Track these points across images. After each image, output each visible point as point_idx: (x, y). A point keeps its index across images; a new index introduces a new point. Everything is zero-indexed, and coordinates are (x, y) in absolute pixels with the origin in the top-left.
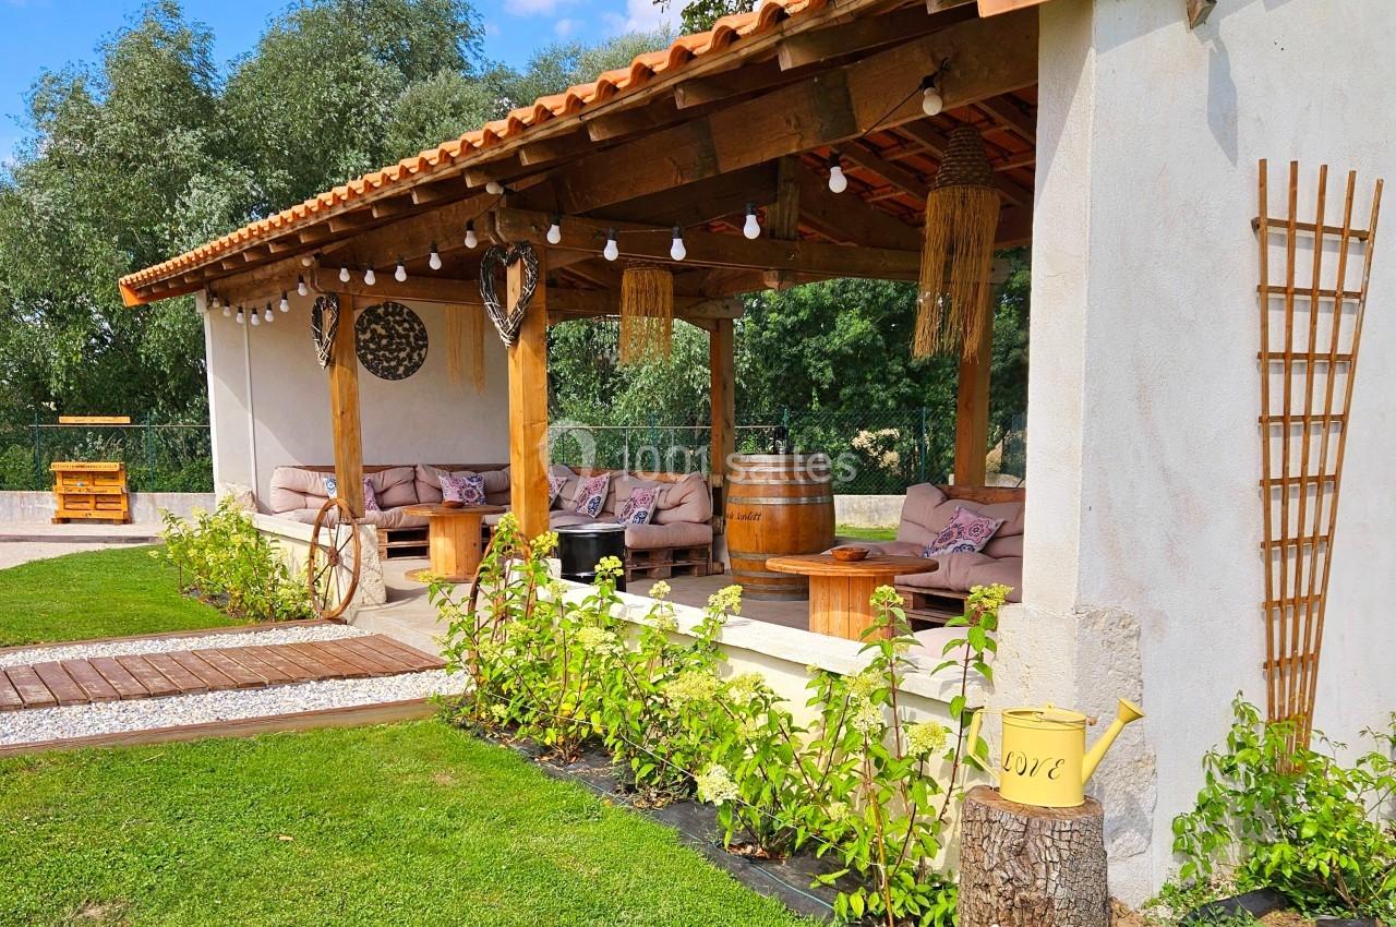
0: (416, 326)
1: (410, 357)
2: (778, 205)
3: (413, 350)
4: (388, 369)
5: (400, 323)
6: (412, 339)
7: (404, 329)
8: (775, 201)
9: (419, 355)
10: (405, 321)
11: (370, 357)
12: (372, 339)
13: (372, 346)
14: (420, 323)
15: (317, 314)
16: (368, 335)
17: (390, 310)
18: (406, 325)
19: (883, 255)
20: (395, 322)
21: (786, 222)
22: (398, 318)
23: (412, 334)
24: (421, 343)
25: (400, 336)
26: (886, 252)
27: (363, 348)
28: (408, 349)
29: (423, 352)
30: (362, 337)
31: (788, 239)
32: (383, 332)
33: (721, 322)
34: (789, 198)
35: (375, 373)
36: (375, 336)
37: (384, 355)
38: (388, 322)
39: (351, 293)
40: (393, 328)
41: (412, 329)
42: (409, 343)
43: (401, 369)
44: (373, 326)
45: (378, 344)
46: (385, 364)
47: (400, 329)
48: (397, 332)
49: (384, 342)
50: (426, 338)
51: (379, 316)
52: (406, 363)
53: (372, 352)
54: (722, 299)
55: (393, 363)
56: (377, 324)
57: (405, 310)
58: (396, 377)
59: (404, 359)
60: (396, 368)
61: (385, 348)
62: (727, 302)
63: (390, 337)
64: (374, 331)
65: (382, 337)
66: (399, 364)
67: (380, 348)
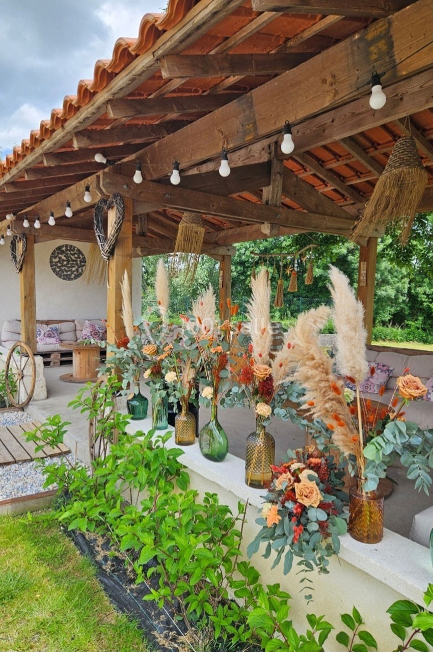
0: (81, 256)
1: (77, 270)
2: (271, 187)
3: (79, 267)
4: (66, 275)
5: (73, 255)
6: (79, 262)
7: (75, 257)
8: (269, 185)
9: (82, 269)
10: (75, 253)
11: (58, 270)
12: (59, 261)
13: (59, 265)
14: (83, 255)
15: (13, 244)
16: (57, 260)
17: (69, 248)
18: (76, 256)
19: (325, 218)
20: (72, 254)
21: (275, 196)
22: (72, 252)
23: (79, 260)
24: (83, 264)
25: (73, 261)
26: (326, 217)
27: (54, 265)
28: (77, 267)
29: (84, 268)
30: (54, 260)
31: (276, 206)
32: (65, 258)
33: (225, 257)
34: (277, 183)
35: (60, 277)
36: (60, 260)
37: (65, 269)
38: (67, 254)
39: (33, 234)
40: (70, 256)
41: (79, 257)
42: (77, 264)
43: (73, 276)
44: (60, 255)
45: (62, 264)
46: (65, 273)
47: (73, 258)
48: (71, 258)
49: (65, 263)
50: (85, 262)
51: (63, 252)
52: (75, 273)
53: (59, 267)
54: (226, 246)
55: (69, 273)
56: (62, 254)
57: (76, 249)
58: (70, 279)
59: (74, 271)
60: (70, 275)
61: (66, 266)
62: (229, 247)
63: (68, 261)
64: (60, 258)
65: (64, 260)
66: (72, 273)
67: (63, 266)
